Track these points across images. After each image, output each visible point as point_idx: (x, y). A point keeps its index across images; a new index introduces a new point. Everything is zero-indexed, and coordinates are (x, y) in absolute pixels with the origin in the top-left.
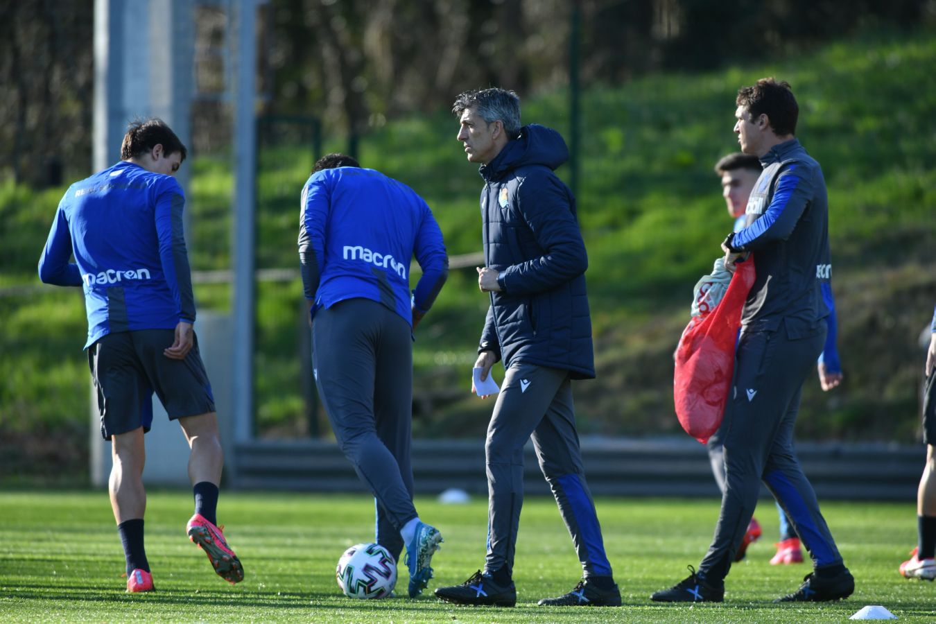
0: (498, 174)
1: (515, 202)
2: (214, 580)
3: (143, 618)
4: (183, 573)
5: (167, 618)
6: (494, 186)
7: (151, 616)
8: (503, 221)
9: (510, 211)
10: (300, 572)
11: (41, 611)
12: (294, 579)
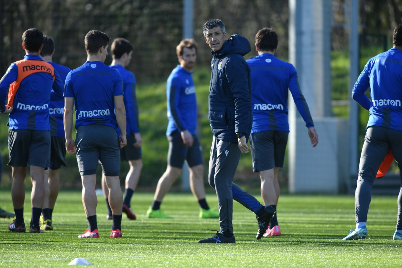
0: (219, 55)
1: (224, 68)
2: (342, 233)
3: (311, 250)
4: (328, 230)
5: (321, 249)
6: (217, 60)
7: (315, 249)
8: (218, 76)
9: (221, 72)
10: (379, 229)
11: (267, 247)
12: (376, 232)
